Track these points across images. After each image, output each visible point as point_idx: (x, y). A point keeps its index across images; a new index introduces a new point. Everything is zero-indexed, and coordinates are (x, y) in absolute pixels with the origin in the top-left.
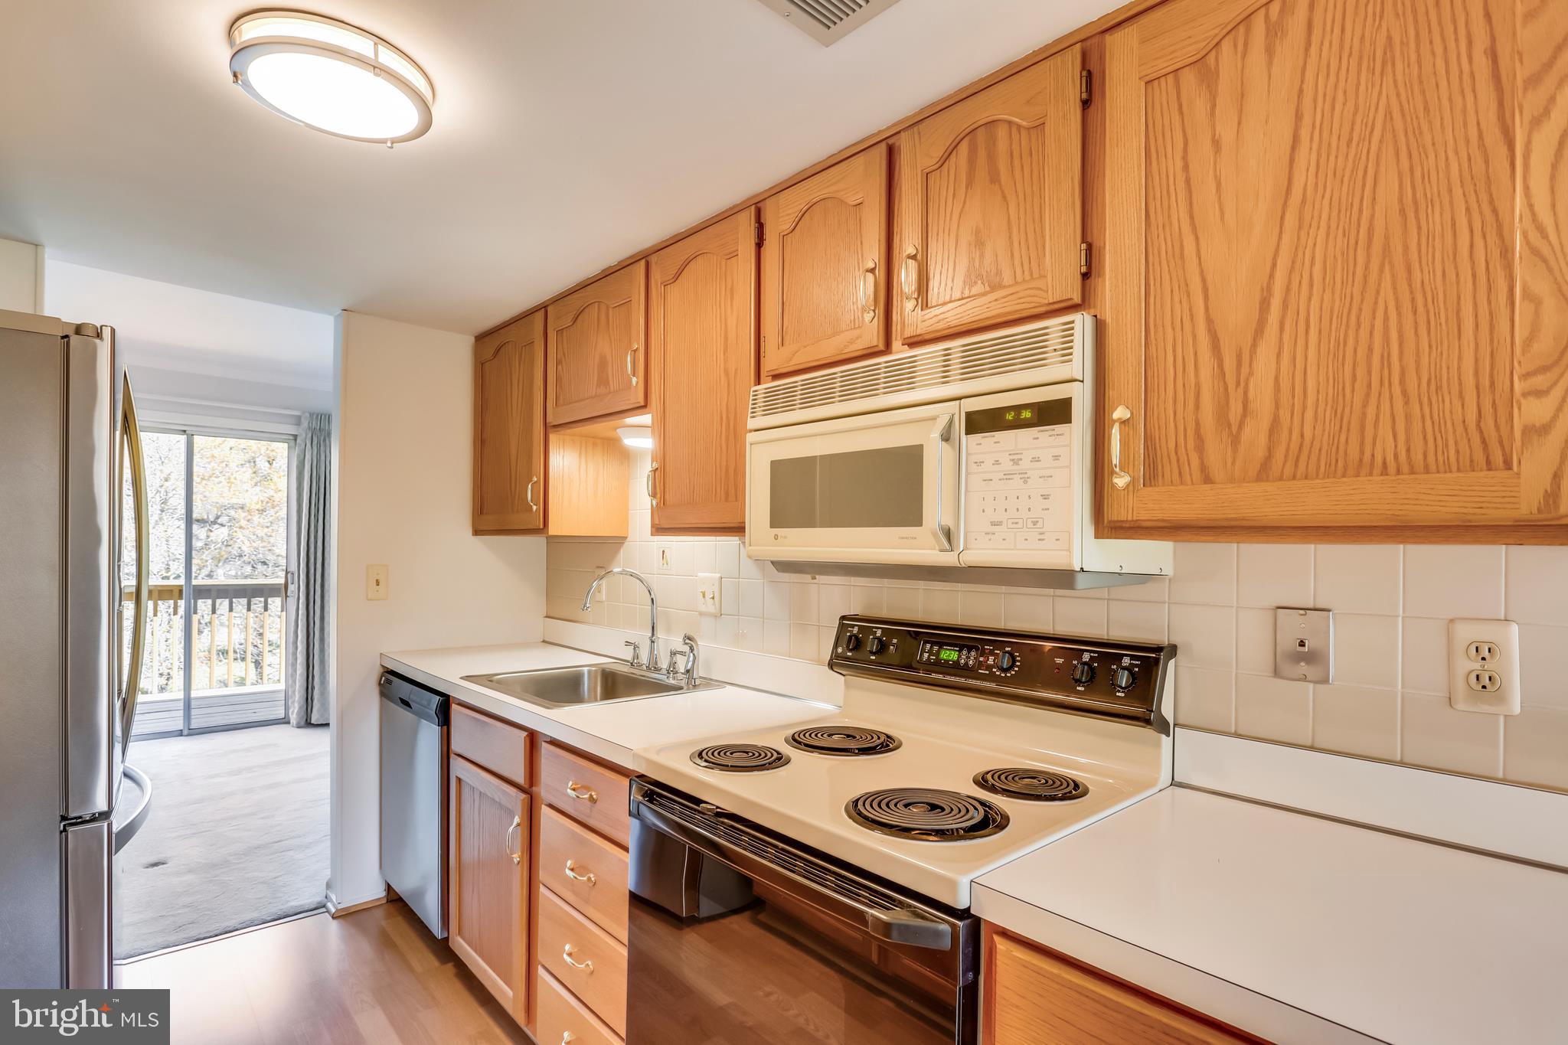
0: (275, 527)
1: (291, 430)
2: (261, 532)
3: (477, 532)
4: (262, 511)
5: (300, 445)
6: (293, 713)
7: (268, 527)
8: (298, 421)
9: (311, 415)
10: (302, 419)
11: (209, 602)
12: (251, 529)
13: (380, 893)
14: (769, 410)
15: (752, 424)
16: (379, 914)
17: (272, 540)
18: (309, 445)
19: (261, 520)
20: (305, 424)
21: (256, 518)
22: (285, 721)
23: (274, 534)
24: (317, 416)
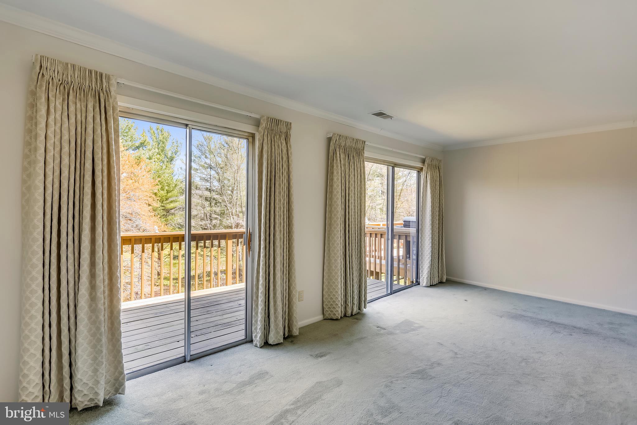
8: (257, 123)
9: (268, 118)
10: (261, 122)
11: (141, 245)
22: (249, 340)
24: (271, 119)
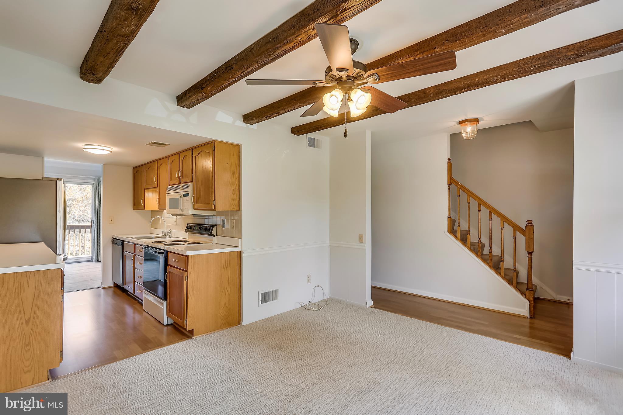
0: (87, 207)
1: (93, 182)
2: (82, 209)
3: (134, 210)
4: (82, 201)
5: (95, 186)
6: (94, 258)
7: (84, 207)
8: (94, 179)
10: (96, 179)
12: (78, 208)
13: (112, 285)
14: (169, 191)
15: (167, 192)
16: (113, 289)
17: (86, 212)
18: (98, 186)
19: (82, 204)
20: (97, 180)
21: (80, 204)
23: (87, 210)
24: (98, 178)
